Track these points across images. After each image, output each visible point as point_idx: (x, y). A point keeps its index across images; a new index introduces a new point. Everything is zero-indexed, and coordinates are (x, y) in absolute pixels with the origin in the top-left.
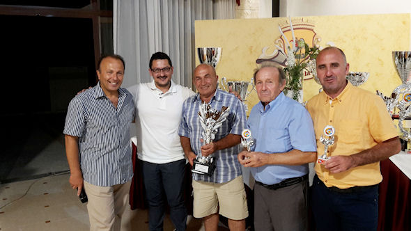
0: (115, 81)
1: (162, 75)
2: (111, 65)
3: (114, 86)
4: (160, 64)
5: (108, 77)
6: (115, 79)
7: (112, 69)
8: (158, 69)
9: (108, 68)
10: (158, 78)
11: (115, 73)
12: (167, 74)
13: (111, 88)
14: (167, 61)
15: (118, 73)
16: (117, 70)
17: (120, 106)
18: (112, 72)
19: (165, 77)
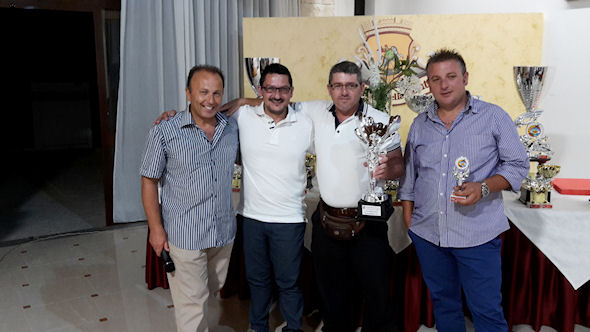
0: (210, 105)
1: (277, 97)
2: (205, 81)
3: (209, 112)
4: (276, 80)
5: (201, 98)
6: (211, 101)
7: (206, 88)
8: (273, 88)
9: (202, 86)
10: (270, 100)
11: (211, 94)
12: (285, 96)
13: (204, 114)
14: (286, 77)
15: (215, 93)
16: (214, 89)
17: (216, 138)
18: (207, 92)
19: (281, 100)
